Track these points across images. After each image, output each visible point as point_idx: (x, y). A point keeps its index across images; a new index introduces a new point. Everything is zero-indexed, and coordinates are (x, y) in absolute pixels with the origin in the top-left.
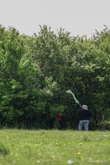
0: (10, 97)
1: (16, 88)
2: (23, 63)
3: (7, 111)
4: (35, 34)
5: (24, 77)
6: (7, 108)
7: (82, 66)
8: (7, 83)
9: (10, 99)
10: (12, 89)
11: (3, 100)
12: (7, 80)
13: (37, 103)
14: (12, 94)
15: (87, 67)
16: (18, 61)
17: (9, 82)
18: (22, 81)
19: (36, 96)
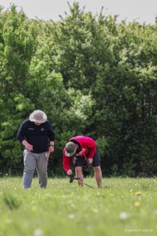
0: (14, 124)
1: (24, 110)
2: (35, 66)
3: (10, 147)
4: (60, 16)
5: (38, 91)
6: (10, 142)
7: (137, 69)
8: (10, 100)
9: (14, 128)
10: (19, 111)
11: (4, 129)
12: (9, 96)
13: (60, 133)
14: (17, 118)
15: (144, 71)
16: (27, 63)
17: (13, 98)
18: (34, 97)
19: (58, 122)
